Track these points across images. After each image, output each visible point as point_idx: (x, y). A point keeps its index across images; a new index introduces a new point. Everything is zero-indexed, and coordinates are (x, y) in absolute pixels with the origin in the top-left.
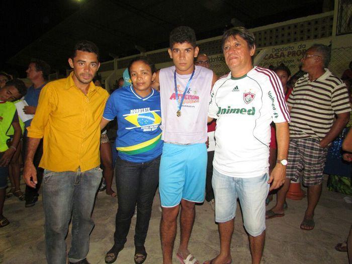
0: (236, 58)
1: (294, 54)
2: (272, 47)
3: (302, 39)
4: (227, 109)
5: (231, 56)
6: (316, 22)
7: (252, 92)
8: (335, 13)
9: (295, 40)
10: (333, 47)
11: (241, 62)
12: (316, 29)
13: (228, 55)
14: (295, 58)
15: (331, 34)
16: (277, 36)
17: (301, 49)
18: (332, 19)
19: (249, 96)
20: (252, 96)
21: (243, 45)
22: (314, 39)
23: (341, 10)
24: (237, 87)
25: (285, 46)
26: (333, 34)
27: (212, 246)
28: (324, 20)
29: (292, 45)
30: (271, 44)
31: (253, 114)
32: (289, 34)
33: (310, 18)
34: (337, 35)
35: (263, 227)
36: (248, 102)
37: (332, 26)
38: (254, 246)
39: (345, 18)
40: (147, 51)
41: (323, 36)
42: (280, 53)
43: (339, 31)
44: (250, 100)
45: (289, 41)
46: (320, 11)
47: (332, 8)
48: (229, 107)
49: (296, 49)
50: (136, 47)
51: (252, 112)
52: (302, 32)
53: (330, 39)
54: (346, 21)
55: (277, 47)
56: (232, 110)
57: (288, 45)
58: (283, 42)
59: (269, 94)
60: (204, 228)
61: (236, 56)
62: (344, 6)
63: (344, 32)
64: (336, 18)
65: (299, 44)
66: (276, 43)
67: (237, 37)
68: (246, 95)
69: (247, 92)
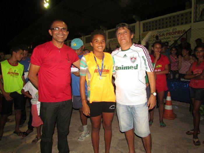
0: (125, 39)
1: (170, 34)
2: (157, 31)
3: (174, 25)
4: (121, 67)
5: (122, 38)
6: (182, 15)
7: (135, 57)
8: (192, 10)
9: (170, 26)
10: (192, 29)
11: (127, 42)
12: (182, 19)
13: (120, 38)
14: (171, 36)
15: (191, 22)
16: (160, 24)
17: (174, 31)
18: (191, 13)
19: (133, 59)
20: (135, 59)
21: (128, 32)
22: (181, 25)
23: (196, 8)
24: (125, 55)
25: (164, 30)
26: (192, 21)
27: (119, 149)
28: (186, 14)
29: (168, 29)
30: (156, 29)
31: (137, 68)
32: (167, 23)
33: (178, 13)
34: (194, 22)
35: (149, 132)
36: (134, 62)
37: (191, 17)
38: (146, 145)
39: (198, 12)
40: (85, 35)
41: (186, 23)
42: (162, 34)
43: (196, 20)
44: (134, 61)
45: (167, 27)
46: (184, 9)
47: (191, 7)
48: (123, 66)
49: (171, 31)
50: (79, 33)
51: (136, 68)
52: (174, 21)
53: (190, 25)
54: (199, 14)
55: (160, 30)
56: (125, 67)
57: (166, 29)
58: (163, 27)
59: (143, 57)
60: (115, 138)
61: (125, 38)
62: (198, 5)
63: (198, 20)
64: (193, 12)
65: (173, 28)
66: (159, 28)
67: (125, 28)
68: (132, 59)
69: (132, 57)
